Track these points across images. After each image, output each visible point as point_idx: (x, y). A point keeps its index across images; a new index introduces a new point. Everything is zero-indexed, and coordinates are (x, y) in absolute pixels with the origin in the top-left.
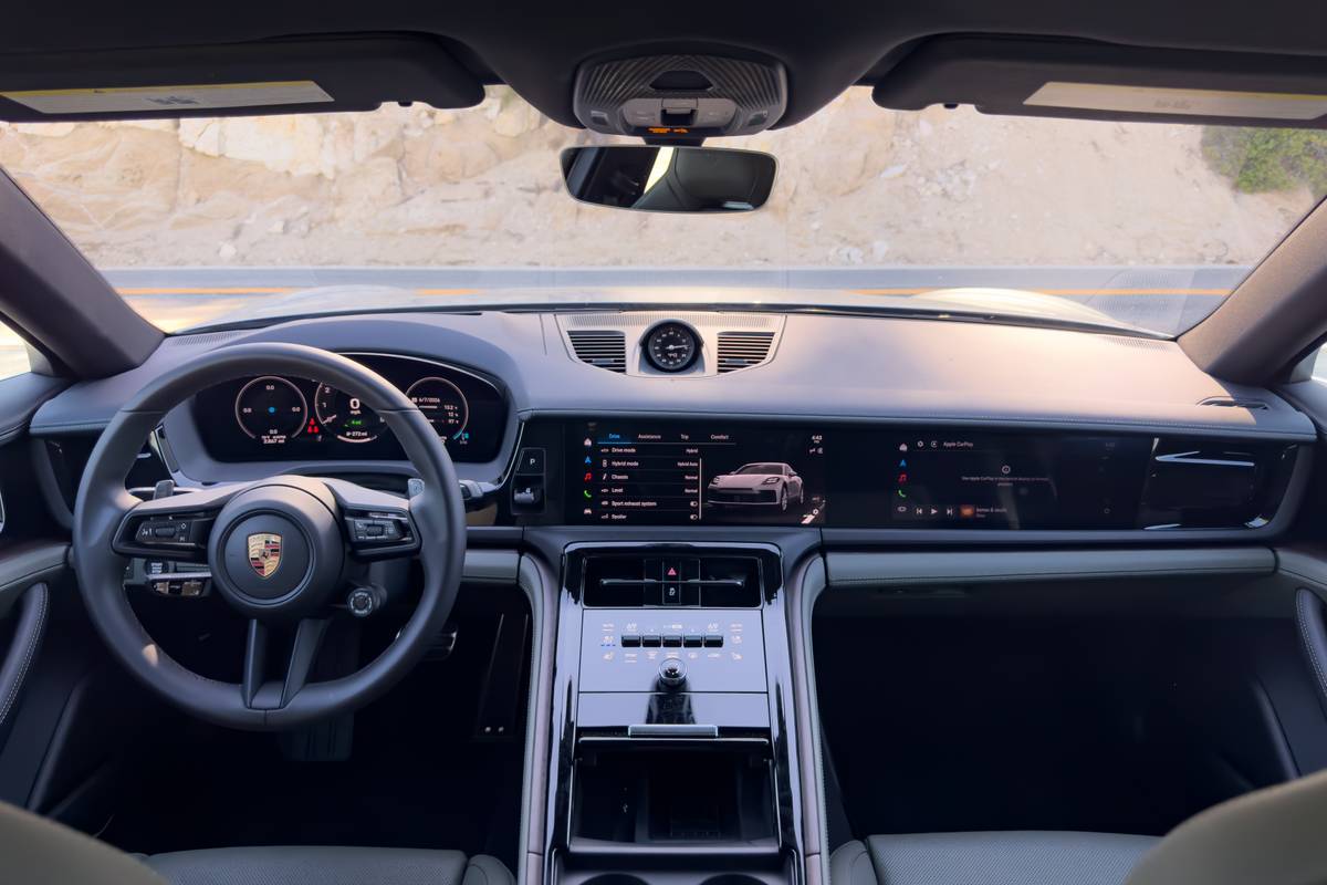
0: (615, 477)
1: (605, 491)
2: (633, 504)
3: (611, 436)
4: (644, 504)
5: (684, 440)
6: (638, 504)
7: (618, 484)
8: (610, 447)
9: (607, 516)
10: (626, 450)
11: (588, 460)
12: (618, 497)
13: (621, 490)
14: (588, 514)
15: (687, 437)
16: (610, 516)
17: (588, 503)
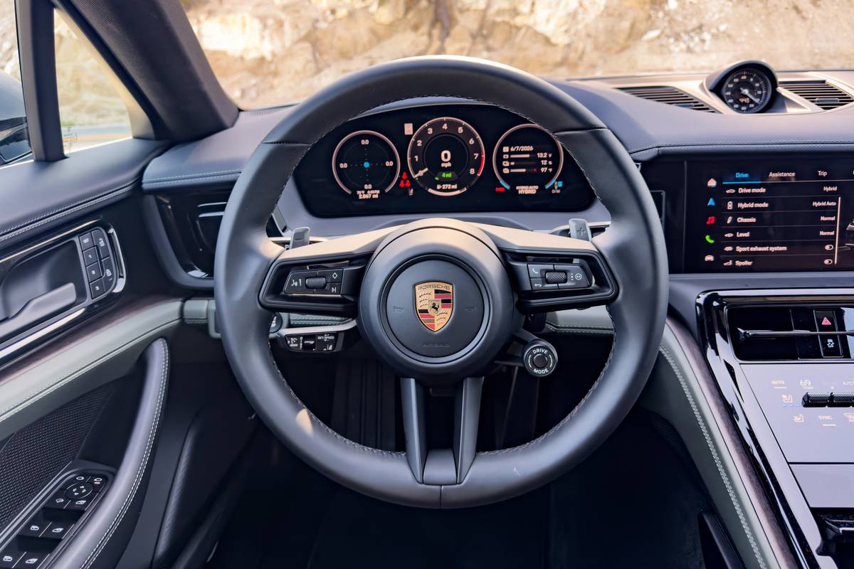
0: (741, 220)
1: (729, 235)
2: (760, 249)
3: (738, 175)
4: (772, 249)
5: (822, 177)
6: (766, 249)
7: (744, 227)
8: (736, 187)
9: (730, 263)
10: (754, 190)
11: (711, 202)
12: (743, 242)
13: (747, 235)
14: (709, 262)
15: (825, 174)
16: (734, 262)
17: (710, 249)
